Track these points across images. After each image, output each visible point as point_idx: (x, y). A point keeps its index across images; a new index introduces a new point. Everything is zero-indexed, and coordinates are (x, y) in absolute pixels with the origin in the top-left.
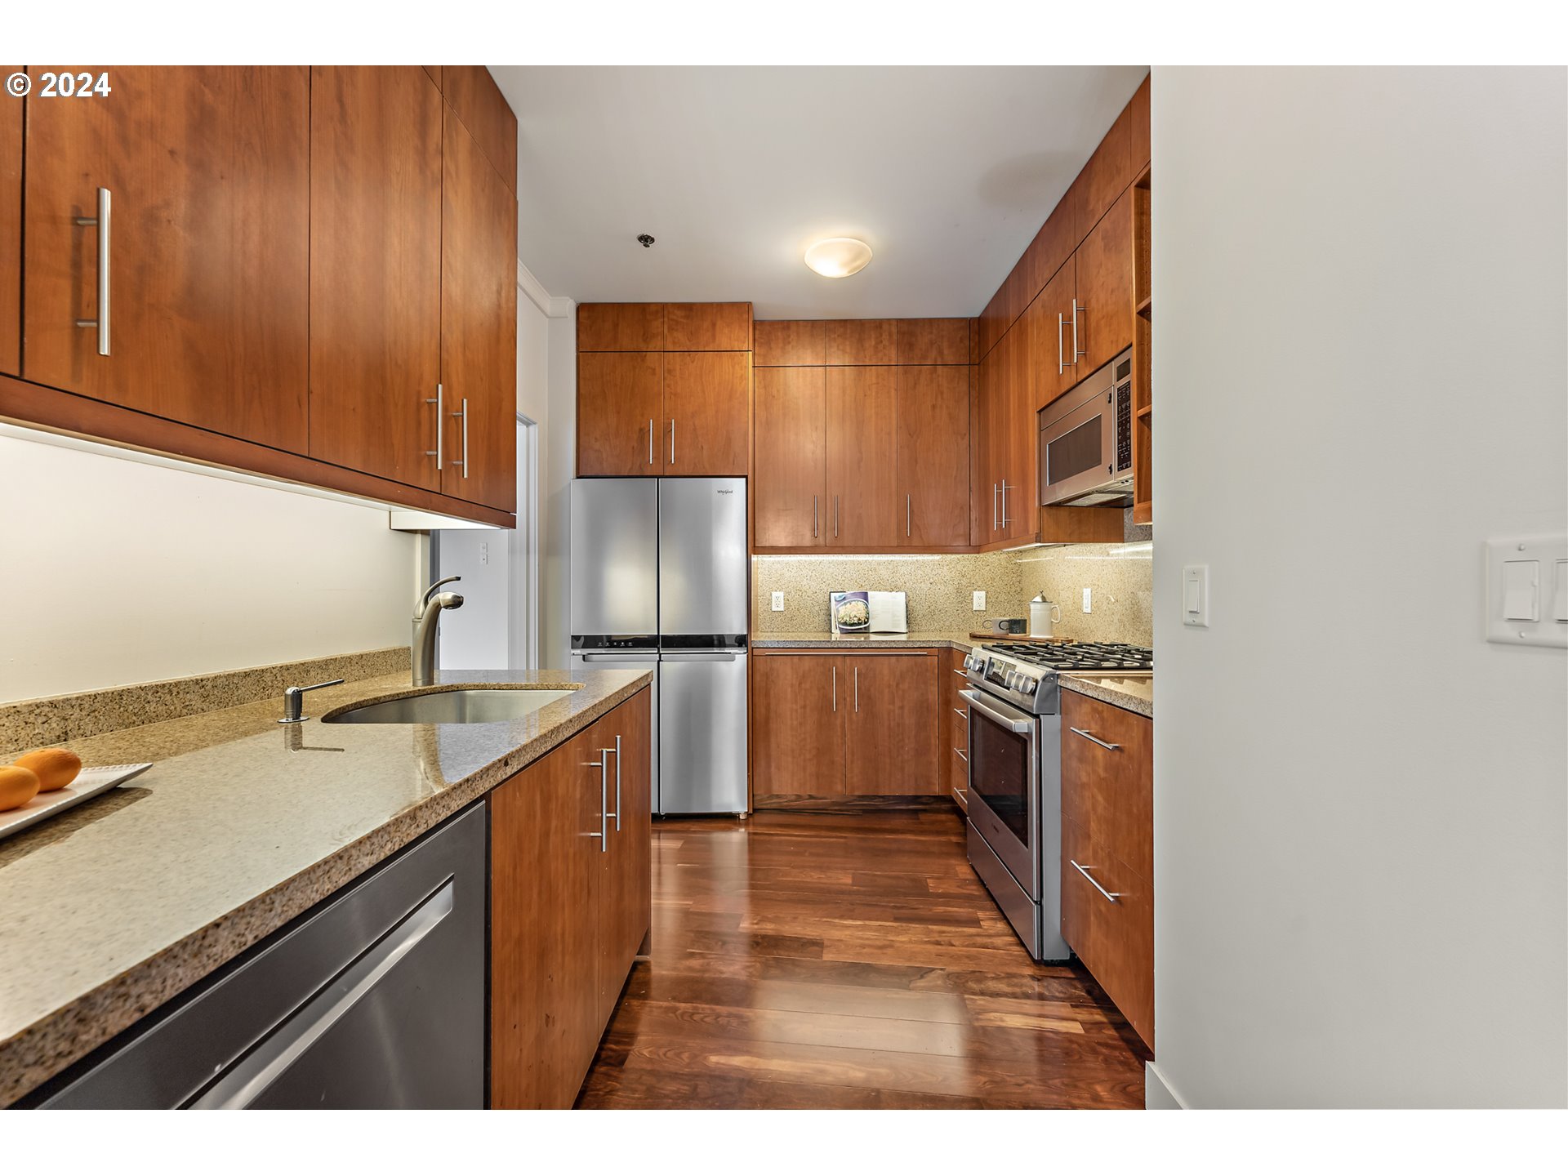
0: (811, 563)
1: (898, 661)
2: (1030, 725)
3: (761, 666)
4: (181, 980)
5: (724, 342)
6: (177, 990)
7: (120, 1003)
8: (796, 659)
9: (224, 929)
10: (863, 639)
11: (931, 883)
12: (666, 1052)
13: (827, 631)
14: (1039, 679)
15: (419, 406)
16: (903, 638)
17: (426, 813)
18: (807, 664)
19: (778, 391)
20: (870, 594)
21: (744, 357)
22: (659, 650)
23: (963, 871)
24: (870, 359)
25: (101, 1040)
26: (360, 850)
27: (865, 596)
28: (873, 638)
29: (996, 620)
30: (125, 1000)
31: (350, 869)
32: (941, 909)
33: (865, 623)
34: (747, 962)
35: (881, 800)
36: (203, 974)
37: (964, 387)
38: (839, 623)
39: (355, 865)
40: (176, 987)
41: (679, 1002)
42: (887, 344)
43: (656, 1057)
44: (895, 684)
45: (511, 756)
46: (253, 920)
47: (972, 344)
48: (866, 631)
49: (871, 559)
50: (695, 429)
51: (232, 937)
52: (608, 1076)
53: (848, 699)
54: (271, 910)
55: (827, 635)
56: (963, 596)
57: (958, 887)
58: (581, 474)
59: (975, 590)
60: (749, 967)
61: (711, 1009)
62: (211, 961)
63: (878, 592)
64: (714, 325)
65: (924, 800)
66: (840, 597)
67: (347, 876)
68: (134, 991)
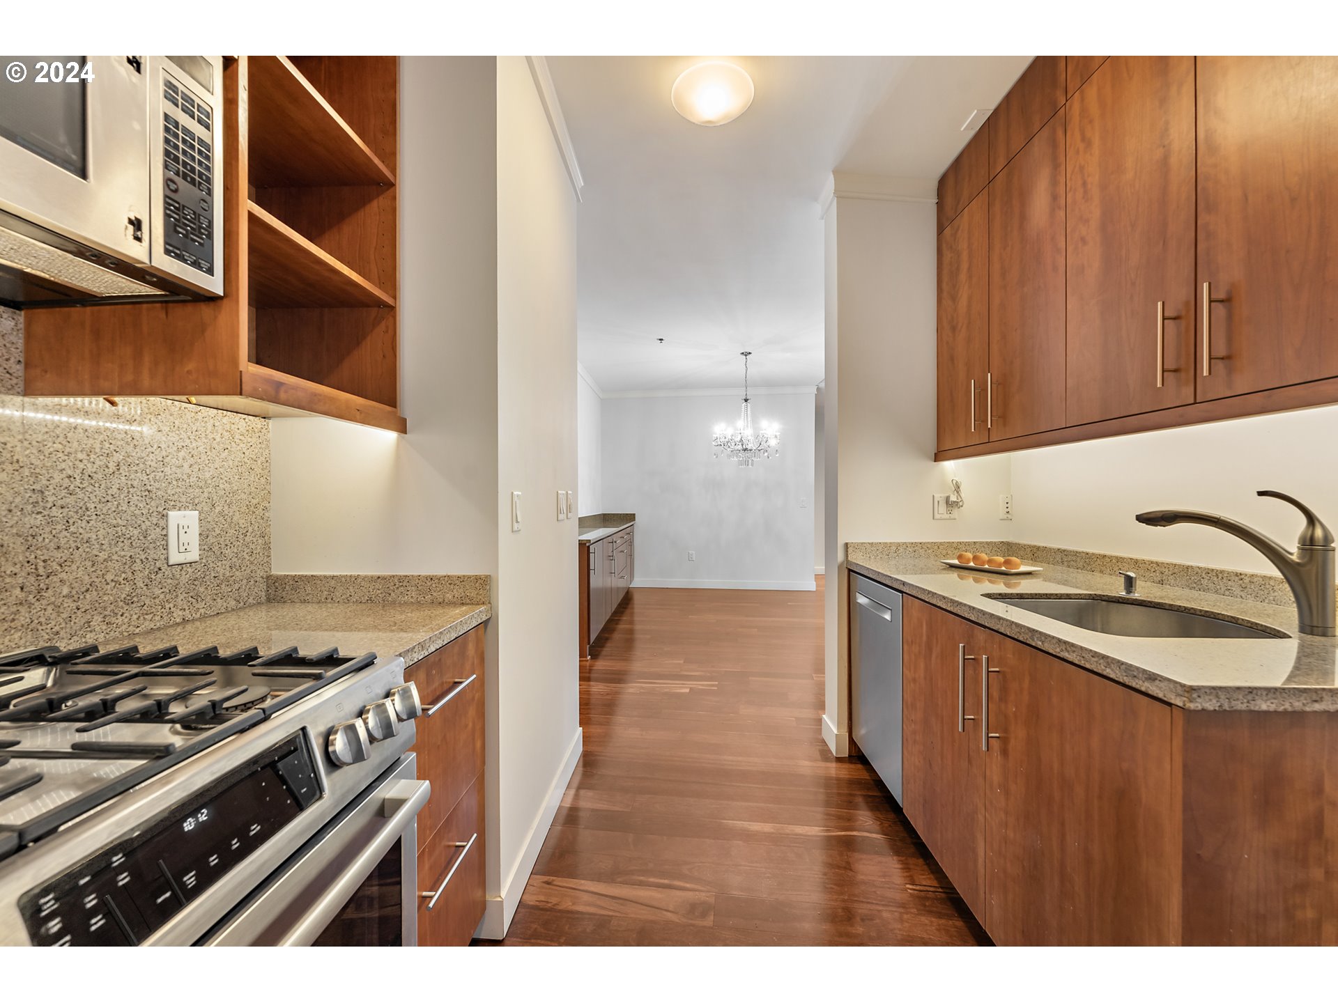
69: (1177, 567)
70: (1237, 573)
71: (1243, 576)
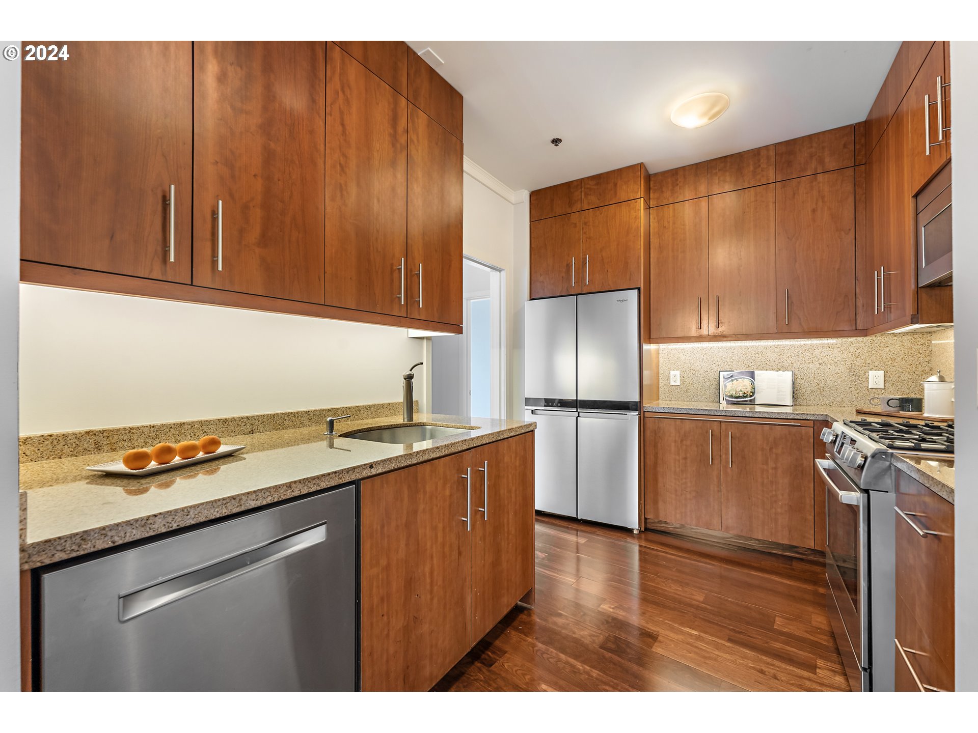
0: (703, 349)
1: (771, 429)
2: (859, 499)
3: (650, 424)
4: (134, 535)
5: (623, 196)
6: (132, 539)
7: (103, 537)
8: (678, 422)
9: (159, 518)
10: (748, 410)
11: (779, 621)
12: (518, 670)
13: (713, 402)
14: (869, 455)
15: (392, 271)
16: (789, 410)
17: (300, 486)
18: (688, 426)
19: (668, 222)
20: (756, 373)
21: (637, 203)
22: (577, 410)
23: (819, 620)
24: (749, 183)
25: (92, 550)
26: (248, 497)
27: (752, 375)
28: (758, 409)
29: (884, 398)
30: (105, 537)
31: (241, 505)
32: (778, 645)
33: (751, 396)
34: (595, 632)
35: (757, 542)
36: (147, 535)
37: (849, 187)
38: (726, 396)
39: (244, 504)
40: (132, 537)
41: (539, 642)
42: (765, 166)
43: (510, 670)
44: (768, 448)
45: (377, 463)
46: (176, 517)
47: (857, 147)
48: (752, 402)
49: (758, 344)
50: (603, 260)
51: (163, 523)
52: (480, 670)
53: (724, 456)
54: (187, 515)
55: (717, 405)
56: (858, 376)
57: (806, 632)
58: (532, 298)
59: (871, 369)
60: (594, 636)
61: (557, 654)
62: (151, 530)
63: (765, 371)
64: (615, 185)
65: (800, 550)
66: (728, 375)
67: (239, 508)
68: (110, 534)
69: (265, 417)
70: (306, 411)
71: (309, 413)
